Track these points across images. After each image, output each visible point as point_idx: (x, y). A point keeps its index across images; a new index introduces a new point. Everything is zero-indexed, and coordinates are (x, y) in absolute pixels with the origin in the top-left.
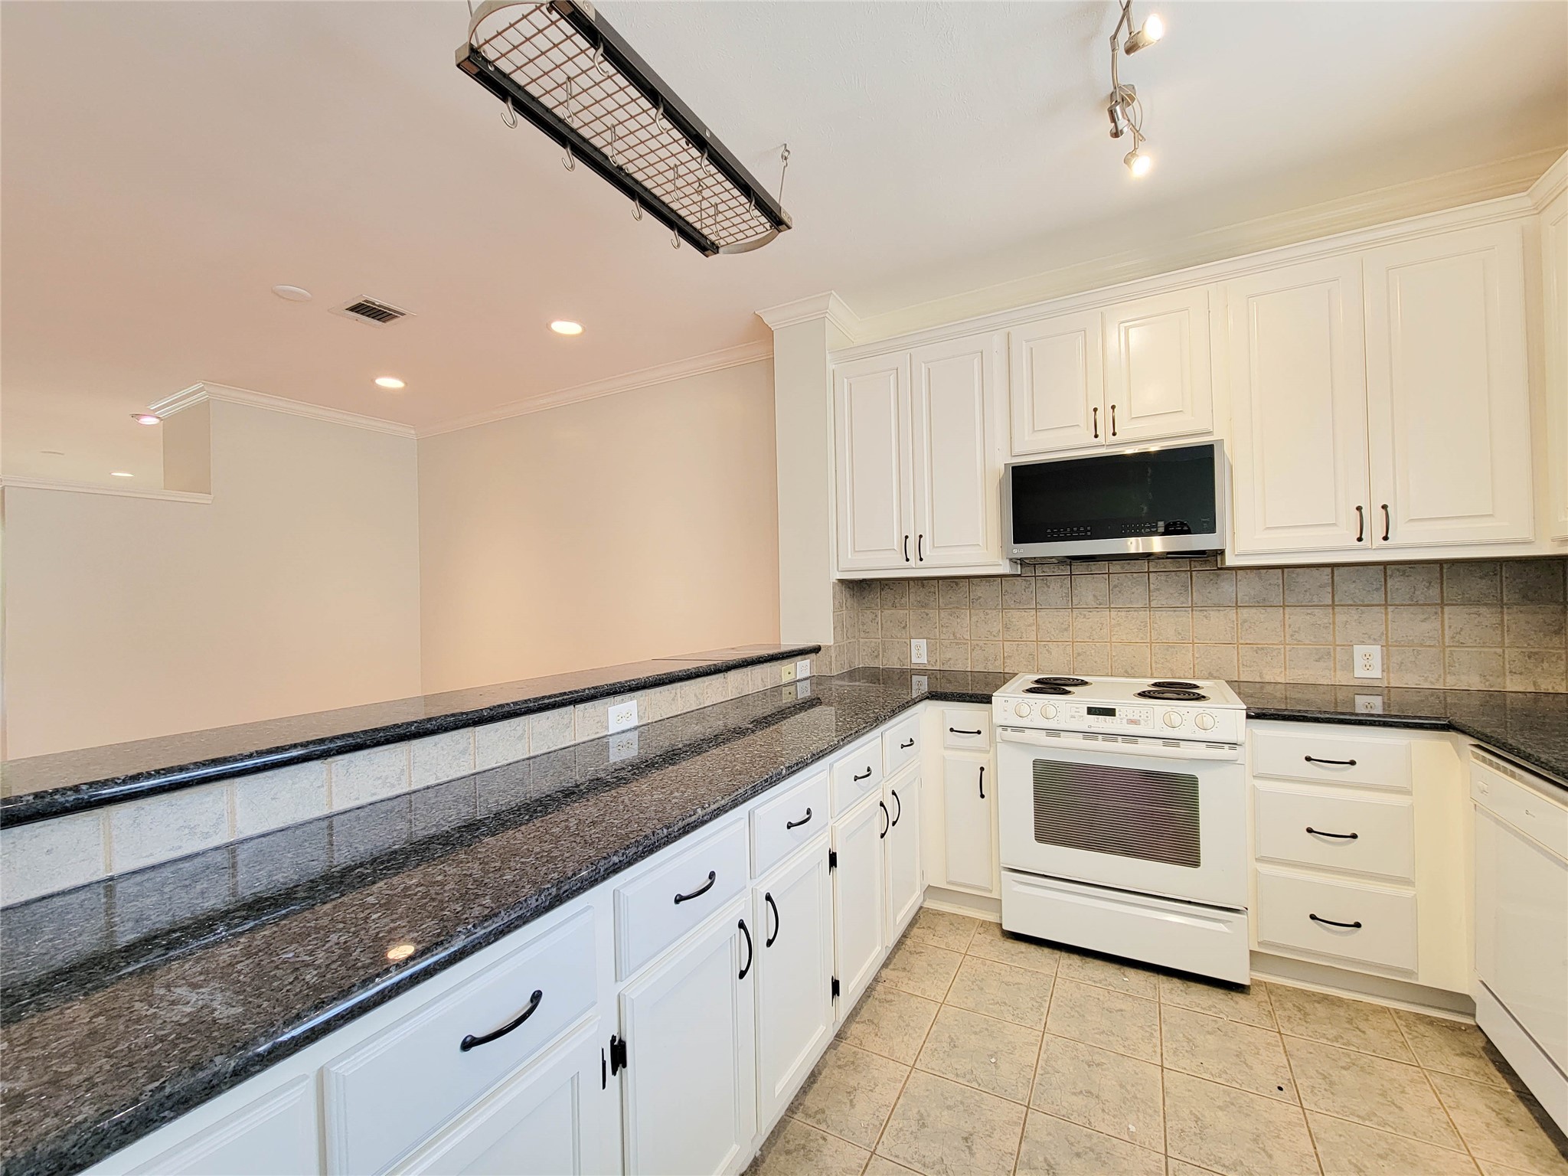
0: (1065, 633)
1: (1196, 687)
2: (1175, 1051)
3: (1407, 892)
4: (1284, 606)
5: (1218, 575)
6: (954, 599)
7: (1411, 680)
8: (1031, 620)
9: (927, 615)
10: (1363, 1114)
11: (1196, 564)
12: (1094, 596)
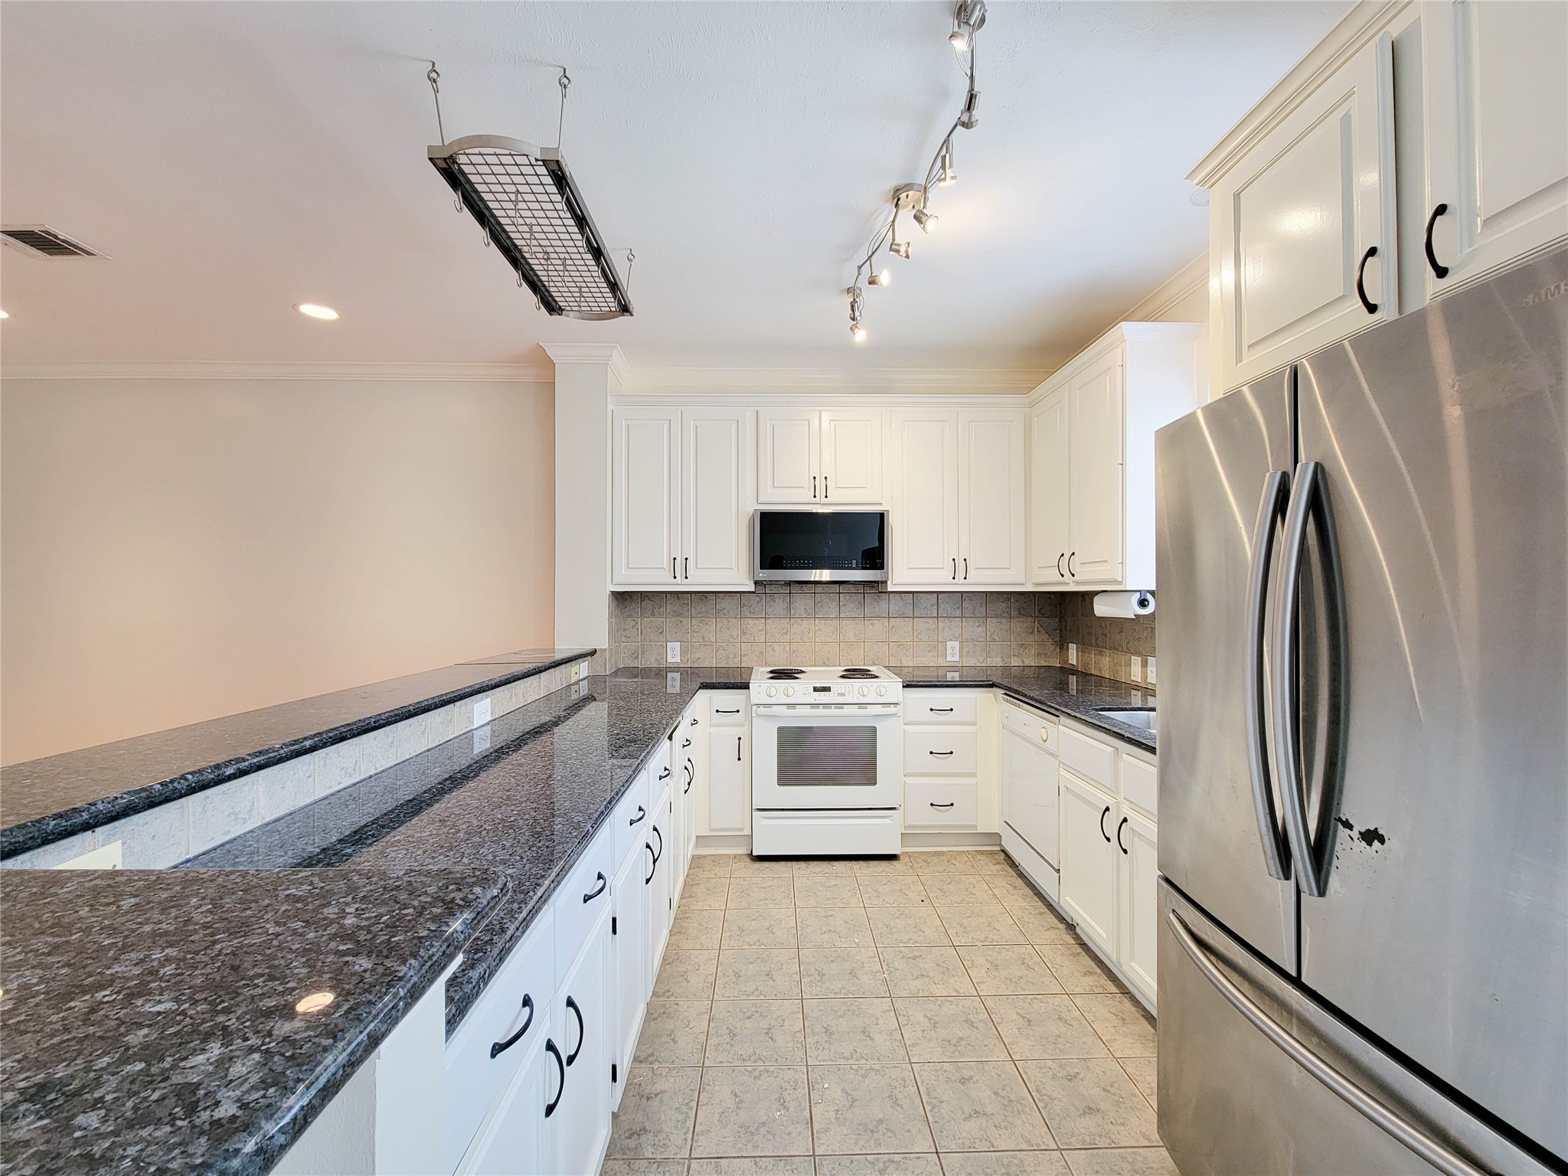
0: (785, 636)
1: (869, 671)
2: (869, 898)
3: (973, 781)
4: (913, 618)
5: (879, 597)
6: (703, 609)
7: (971, 661)
8: (762, 627)
9: (681, 622)
10: (959, 901)
11: (868, 589)
12: (805, 609)
